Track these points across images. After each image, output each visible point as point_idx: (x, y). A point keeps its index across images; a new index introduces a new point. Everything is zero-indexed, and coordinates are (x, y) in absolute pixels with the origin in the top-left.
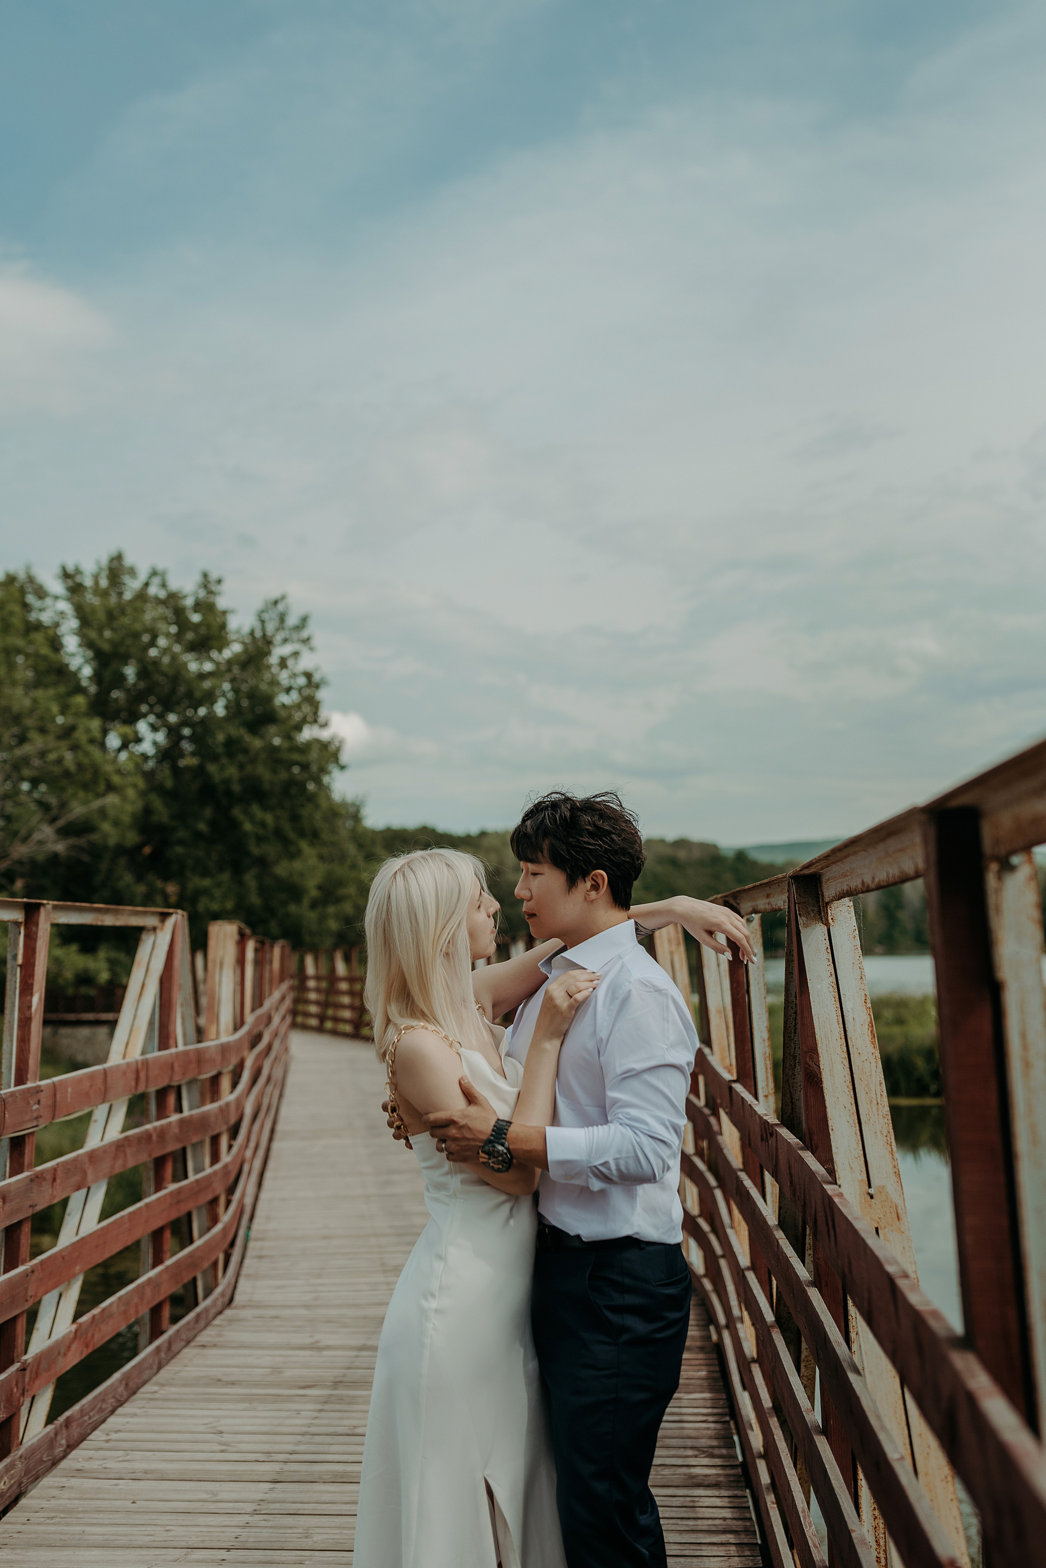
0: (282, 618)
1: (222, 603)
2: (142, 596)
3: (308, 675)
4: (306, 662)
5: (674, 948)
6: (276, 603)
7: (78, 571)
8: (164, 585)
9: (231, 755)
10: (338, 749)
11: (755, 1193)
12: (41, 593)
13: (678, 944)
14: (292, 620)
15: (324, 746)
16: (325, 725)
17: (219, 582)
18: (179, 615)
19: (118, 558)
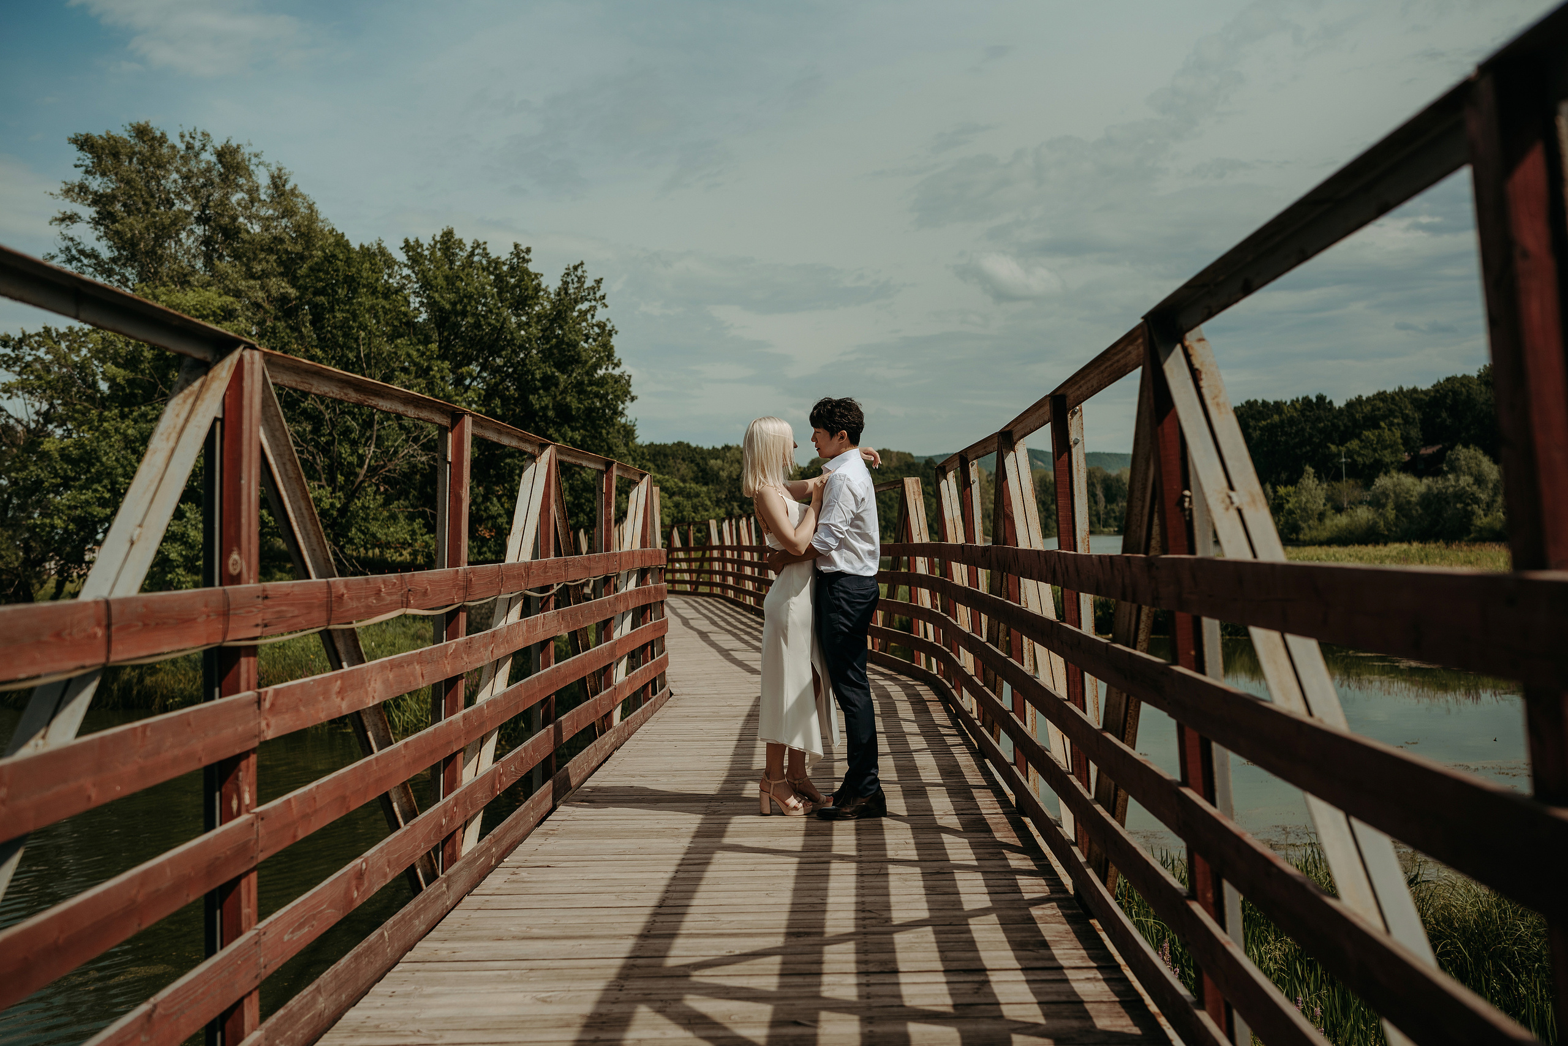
0: (581, 280)
1: (532, 267)
2: (469, 262)
3: (602, 326)
4: (601, 315)
5: (917, 497)
6: (576, 268)
7: (418, 244)
8: (486, 255)
9: (546, 389)
10: (628, 383)
11: (958, 698)
12: (390, 262)
13: (919, 495)
14: (589, 283)
15: (617, 380)
16: (617, 365)
17: (528, 250)
18: (500, 279)
19: (448, 234)
